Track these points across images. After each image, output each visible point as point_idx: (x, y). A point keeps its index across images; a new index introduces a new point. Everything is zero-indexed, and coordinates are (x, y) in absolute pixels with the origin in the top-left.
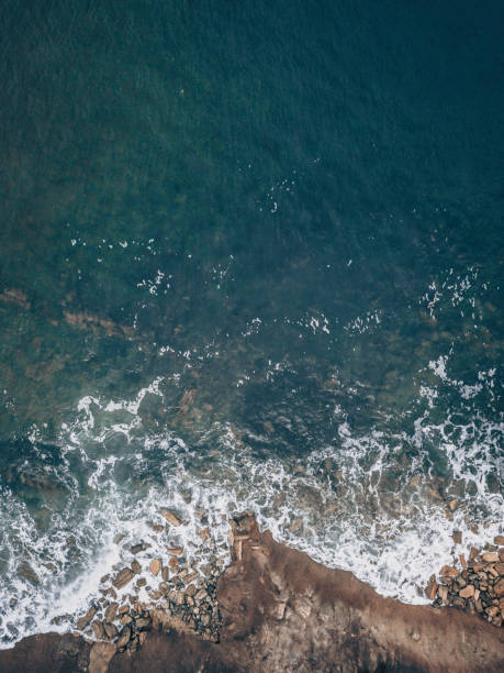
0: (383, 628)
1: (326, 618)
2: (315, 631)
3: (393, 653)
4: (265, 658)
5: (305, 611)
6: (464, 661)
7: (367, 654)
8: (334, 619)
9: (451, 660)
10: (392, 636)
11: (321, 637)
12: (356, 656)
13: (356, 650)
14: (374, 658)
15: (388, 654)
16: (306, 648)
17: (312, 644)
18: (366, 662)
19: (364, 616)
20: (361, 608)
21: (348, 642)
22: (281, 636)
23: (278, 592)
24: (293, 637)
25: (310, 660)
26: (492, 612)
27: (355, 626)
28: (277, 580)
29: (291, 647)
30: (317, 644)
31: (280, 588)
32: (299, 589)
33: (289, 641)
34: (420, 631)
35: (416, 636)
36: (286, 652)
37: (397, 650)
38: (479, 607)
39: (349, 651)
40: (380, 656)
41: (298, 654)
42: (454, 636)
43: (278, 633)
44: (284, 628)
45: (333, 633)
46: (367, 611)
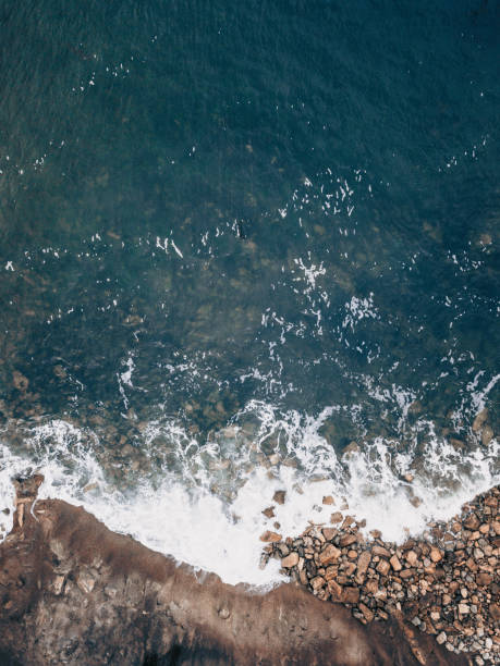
0: (185, 603)
1: (112, 592)
2: (99, 608)
3: (192, 634)
4: (37, 641)
5: (87, 585)
6: (277, 642)
7: (159, 634)
8: (124, 594)
9: (262, 640)
10: (194, 613)
11: (105, 615)
12: (146, 637)
13: (146, 631)
14: (166, 639)
15: (186, 635)
16: (85, 628)
17: (93, 623)
18: (157, 643)
19: (163, 590)
20: (161, 580)
21: (138, 621)
22: (57, 615)
23: (57, 562)
24: (71, 615)
25: (88, 643)
26: (317, 583)
27: (149, 602)
28: (57, 548)
29: (67, 628)
30: (99, 623)
31: (60, 557)
32: (86, 559)
33: (66, 620)
34: (230, 607)
35: (224, 613)
36: (61, 634)
37: (199, 629)
38: (303, 578)
39: (138, 631)
40: (176, 637)
41: (74, 636)
42: (270, 613)
43: (54, 611)
44: (61, 606)
45: (120, 610)
46: (169, 584)
